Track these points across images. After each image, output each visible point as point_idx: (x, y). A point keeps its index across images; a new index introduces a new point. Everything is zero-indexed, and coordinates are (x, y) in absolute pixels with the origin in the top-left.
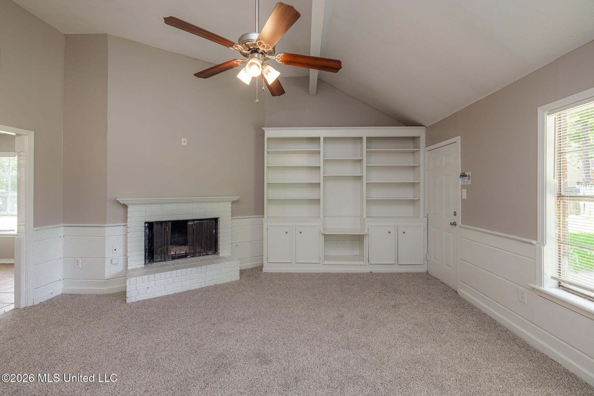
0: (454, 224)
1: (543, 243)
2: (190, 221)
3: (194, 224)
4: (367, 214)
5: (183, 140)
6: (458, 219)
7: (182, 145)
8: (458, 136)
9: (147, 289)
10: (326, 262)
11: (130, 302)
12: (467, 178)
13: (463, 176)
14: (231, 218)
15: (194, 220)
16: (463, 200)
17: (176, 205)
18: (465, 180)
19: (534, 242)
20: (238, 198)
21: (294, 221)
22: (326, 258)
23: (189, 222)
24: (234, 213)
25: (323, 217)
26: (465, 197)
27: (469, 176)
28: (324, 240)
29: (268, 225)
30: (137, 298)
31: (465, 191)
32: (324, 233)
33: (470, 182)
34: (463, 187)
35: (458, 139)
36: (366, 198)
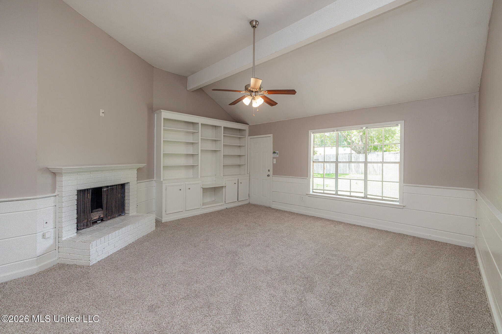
0: (268, 176)
1: (310, 178)
2: (104, 187)
3: (108, 190)
4: (223, 173)
5: (102, 111)
6: (271, 173)
7: (101, 115)
8: (271, 134)
9: (103, 250)
10: (204, 207)
11: (92, 264)
12: (276, 154)
13: (274, 153)
14: (136, 182)
15: (107, 187)
16: (273, 164)
17: (101, 172)
18: (275, 155)
19: (307, 178)
20: (144, 166)
21: (184, 181)
22: (204, 204)
23: (103, 189)
24: (139, 178)
25: (201, 177)
26: (275, 162)
27: (277, 153)
28: (203, 193)
29: (166, 186)
30: (97, 259)
31: (275, 160)
32: (203, 187)
33: (278, 156)
34: (274, 158)
35: (271, 135)
36: (223, 164)
